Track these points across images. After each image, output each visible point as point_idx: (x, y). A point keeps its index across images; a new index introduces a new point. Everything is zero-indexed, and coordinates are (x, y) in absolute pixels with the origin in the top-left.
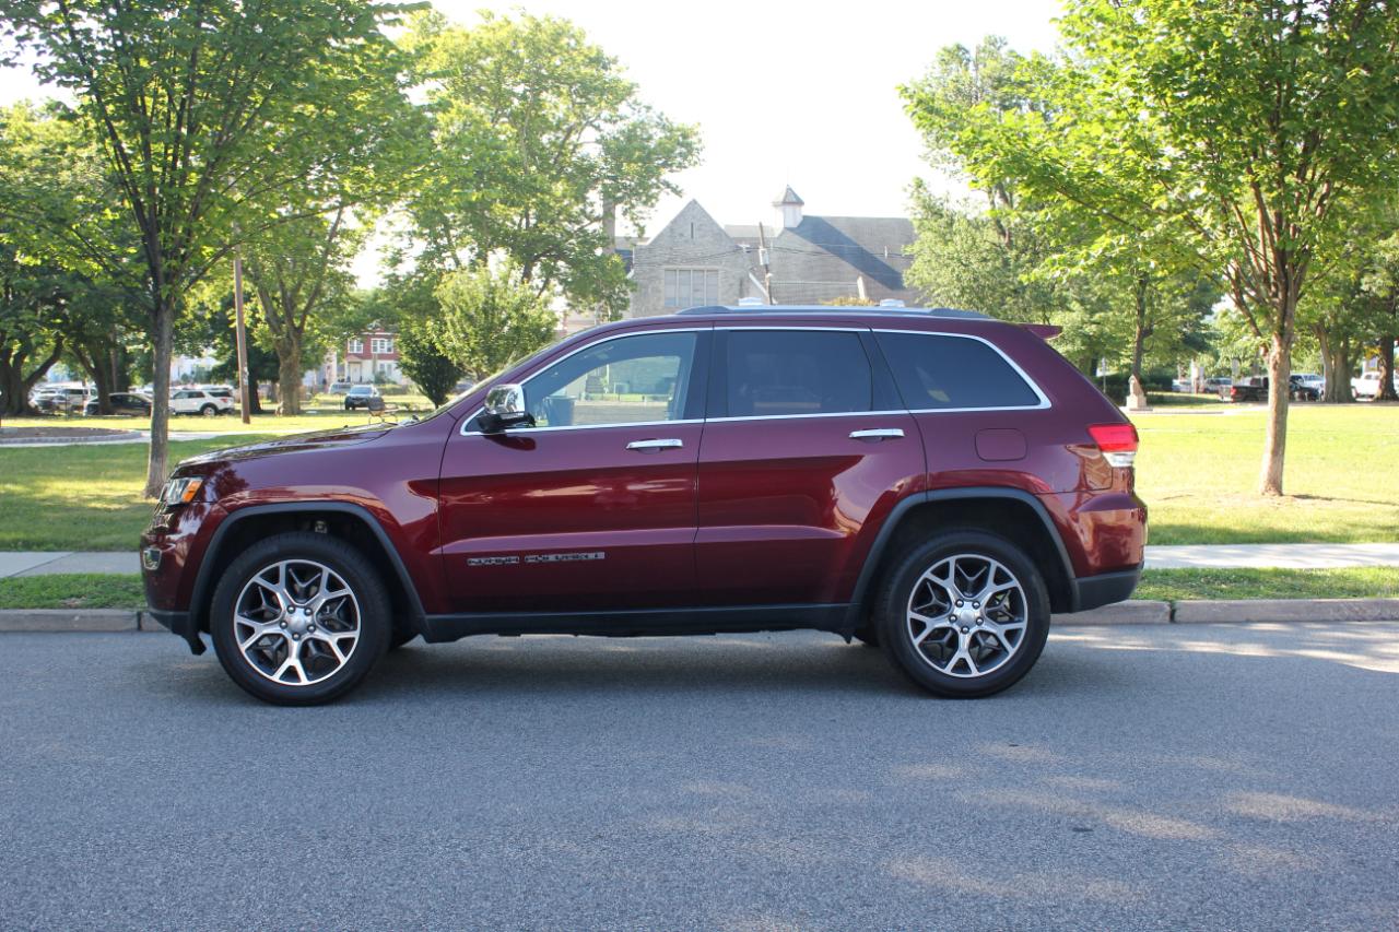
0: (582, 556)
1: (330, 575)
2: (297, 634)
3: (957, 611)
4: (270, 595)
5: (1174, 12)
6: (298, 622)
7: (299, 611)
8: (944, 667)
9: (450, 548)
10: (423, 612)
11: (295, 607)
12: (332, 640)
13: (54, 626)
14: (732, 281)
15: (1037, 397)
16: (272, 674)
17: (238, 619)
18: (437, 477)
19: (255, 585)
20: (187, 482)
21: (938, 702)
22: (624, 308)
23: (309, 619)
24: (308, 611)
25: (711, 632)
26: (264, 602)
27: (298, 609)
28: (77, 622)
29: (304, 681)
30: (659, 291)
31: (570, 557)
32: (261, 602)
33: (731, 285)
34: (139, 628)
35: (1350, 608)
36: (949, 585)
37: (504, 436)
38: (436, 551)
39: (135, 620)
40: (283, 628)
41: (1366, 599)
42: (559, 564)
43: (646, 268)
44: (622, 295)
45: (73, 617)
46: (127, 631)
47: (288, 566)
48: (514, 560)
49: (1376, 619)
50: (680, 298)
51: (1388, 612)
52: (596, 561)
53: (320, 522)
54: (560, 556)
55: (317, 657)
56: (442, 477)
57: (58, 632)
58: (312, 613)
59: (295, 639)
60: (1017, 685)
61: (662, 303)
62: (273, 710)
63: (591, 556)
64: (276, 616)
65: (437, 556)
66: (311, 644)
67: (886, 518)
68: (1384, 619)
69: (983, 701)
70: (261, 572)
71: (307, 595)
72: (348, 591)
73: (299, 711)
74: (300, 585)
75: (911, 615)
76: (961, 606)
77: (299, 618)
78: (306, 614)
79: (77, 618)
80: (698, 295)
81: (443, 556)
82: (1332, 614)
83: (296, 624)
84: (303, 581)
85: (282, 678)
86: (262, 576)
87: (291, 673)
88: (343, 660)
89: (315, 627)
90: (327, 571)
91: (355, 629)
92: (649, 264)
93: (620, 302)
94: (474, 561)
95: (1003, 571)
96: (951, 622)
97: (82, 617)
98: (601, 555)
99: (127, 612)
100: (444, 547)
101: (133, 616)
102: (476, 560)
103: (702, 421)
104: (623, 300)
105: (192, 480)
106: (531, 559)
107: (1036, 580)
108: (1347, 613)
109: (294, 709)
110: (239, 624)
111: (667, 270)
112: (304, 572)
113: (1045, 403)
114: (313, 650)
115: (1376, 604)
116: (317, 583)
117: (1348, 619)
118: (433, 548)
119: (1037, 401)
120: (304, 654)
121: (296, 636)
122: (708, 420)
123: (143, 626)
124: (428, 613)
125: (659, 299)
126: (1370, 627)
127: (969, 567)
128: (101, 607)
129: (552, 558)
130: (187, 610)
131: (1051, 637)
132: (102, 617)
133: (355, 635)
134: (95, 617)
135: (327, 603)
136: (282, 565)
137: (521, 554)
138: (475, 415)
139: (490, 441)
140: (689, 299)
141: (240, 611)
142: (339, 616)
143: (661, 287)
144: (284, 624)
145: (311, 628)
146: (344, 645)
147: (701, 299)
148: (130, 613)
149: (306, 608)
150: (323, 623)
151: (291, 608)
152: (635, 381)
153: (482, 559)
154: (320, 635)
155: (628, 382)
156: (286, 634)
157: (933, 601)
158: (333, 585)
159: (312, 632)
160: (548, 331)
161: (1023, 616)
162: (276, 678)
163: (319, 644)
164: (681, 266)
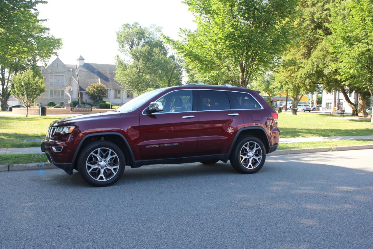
0: (173, 144)
1: (111, 151)
3: (249, 154)
6: (103, 164)
8: (247, 167)
9: (141, 143)
10: (134, 160)
12: (112, 168)
14: (68, 78)
15: (260, 107)
16: (96, 178)
18: (138, 125)
20: (70, 127)
25: (194, 162)
30: (48, 80)
31: (170, 145)
33: (68, 79)
34: (9, 170)
35: (286, 152)
36: (248, 148)
37: (152, 115)
38: (139, 144)
39: (7, 168)
42: (168, 146)
46: (5, 171)
48: (157, 146)
49: (290, 154)
50: (54, 82)
51: (292, 153)
52: (176, 146)
53: (103, 138)
54: (168, 144)
56: (140, 125)
60: (259, 171)
61: (49, 83)
62: (98, 188)
63: (175, 144)
65: (139, 145)
66: (106, 170)
68: (291, 154)
69: (253, 174)
70: (93, 151)
72: (116, 155)
74: (104, 154)
75: (241, 155)
76: (249, 153)
80: (59, 82)
81: (140, 146)
82: (283, 153)
83: (103, 165)
86: (93, 152)
92: (46, 73)
94: (148, 147)
95: (258, 145)
96: (248, 157)
98: (177, 144)
99: (4, 166)
100: (140, 143)
102: (148, 146)
103: (197, 111)
105: (71, 127)
106: (161, 145)
107: (264, 147)
111: (51, 75)
113: (262, 108)
115: (290, 151)
116: (108, 154)
119: (261, 107)
121: (102, 168)
122: (199, 111)
123: (10, 169)
124: (136, 160)
125: (48, 82)
126: (294, 155)
127: (251, 144)
129: (166, 145)
130: (71, 162)
136: (99, 149)
137: (159, 144)
138: (145, 110)
139: (148, 116)
140: (56, 83)
142: (114, 162)
143: (49, 79)
144: (99, 165)
145: (106, 166)
146: (115, 169)
147: (60, 83)
148: (6, 166)
149: (105, 160)
150: (109, 164)
151: (101, 161)
152: (42, 103)
153: (150, 146)
154: (108, 167)
155: (40, 103)
156: (100, 167)
157: (245, 152)
158: (112, 154)
159: (106, 167)
160: (43, 90)
161: (261, 155)
162: (97, 179)
163: (108, 170)
164: (54, 74)
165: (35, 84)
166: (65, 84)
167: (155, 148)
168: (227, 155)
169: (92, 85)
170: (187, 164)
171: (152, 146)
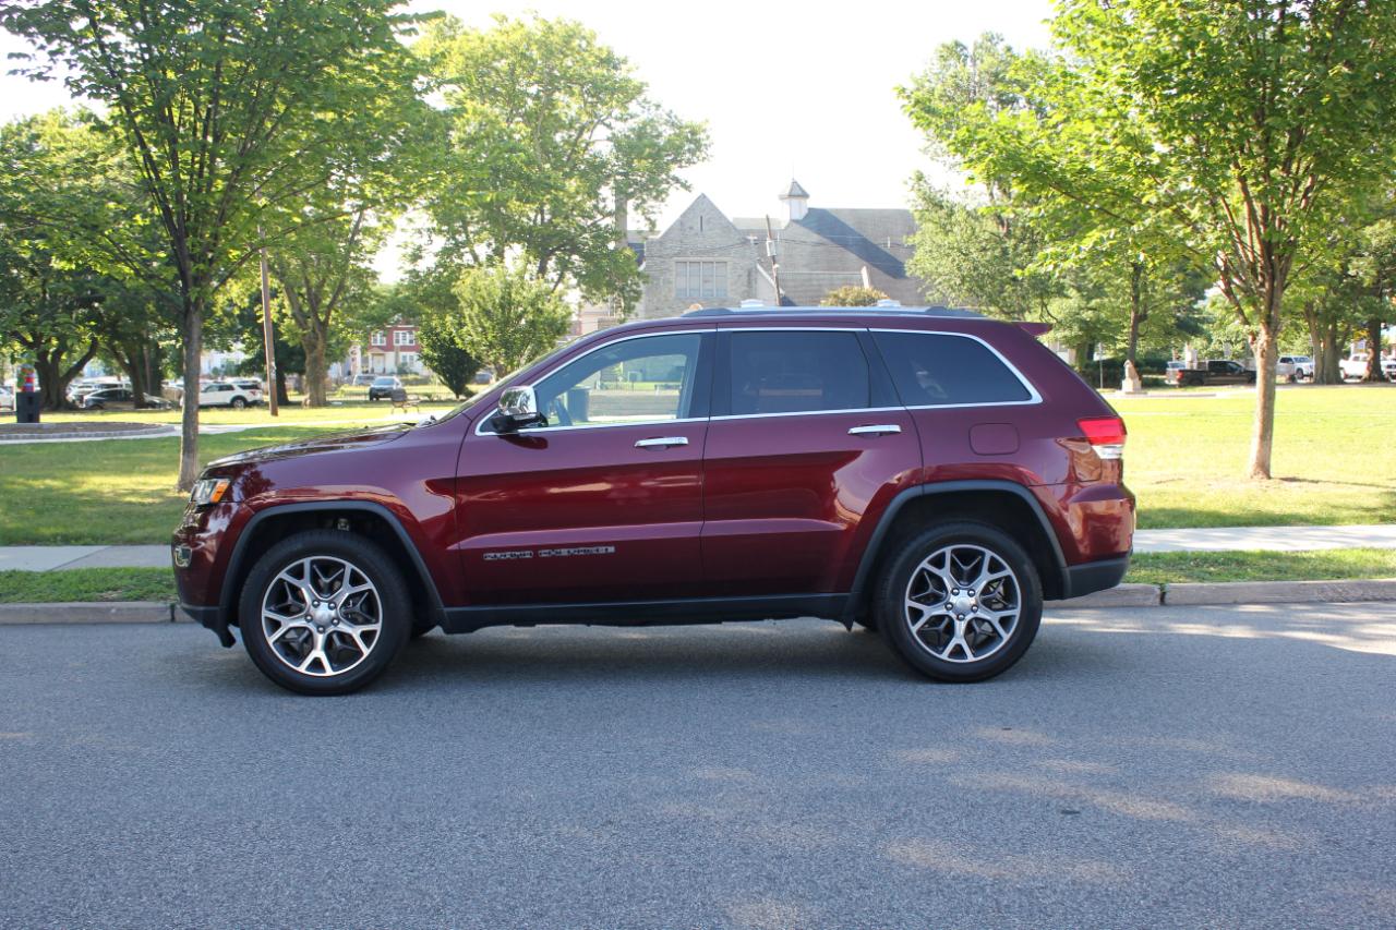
0: (593, 550)
1: (353, 570)
2: (321, 627)
3: (953, 599)
4: (296, 590)
5: (1161, 13)
6: (324, 615)
7: (324, 606)
8: (941, 652)
9: (466, 544)
10: (442, 605)
11: (319, 601)
12: (355, 632)
13: (91, 618)
14: (742, 272)
15: (1028, 392)
16: (299, 665)
17: (265, 613)
18: (453, 476)
19: (281, 581)
20: (215, 483)
21: (935, 686)
22: (637, 299)
23: (333, 613)
24: (332, 605)
25: (718, 621)
26: (290, 597)
27: (322, 604)
28: (114, 614)
29: (329, 672)
30: (670, 283)
31: (581, 551)
32: (287, 597)
33: (740, 276)
34: (173, 619)
36: (945, 574)
37: (518, 435)
38: (453, 547)
39: (168, 612)
40: (308, 621)
41: (1349, 580)
42: (572, 557)
43: (658, 260)
44: (634, 287)
45: (109, 609)
46: (161, 622)
47: (313, 562)
48: (528, 555)
49: (1358, 600)
50: (692, 291)
51: (1370, 593)
52: (607, 555)
53: (343, 520)
54: (572, 551)
55: (341, 650)
56: (458, 475)
57: (95, 624)
58: (335, 607)
59: (320, 632)
60: (1012, 669)
61: (673, 295)
62: (299, 700)
63: (602, 550)
64: (301, 610)
65: (454, 551)
66: (335, 636)
67: (884, 510)
68: (1366, 600)
69: (979, 685)
70: (287, 569)
71: (331, 589)
72: (369, 585)
73: (325, 700)
74: (324, 581)
75: (909, 603)
76: (957, 594)
77: (323, 612)
78: (330, 608)
79: (113, 611)
80: (708, 286)
81: (460, 551)
82: (1316, 596)
83: (321, 617)
84: (326, 576)
85: (308, 669)
86: (288, 572)
87: (317, 664)
88: (366, 651)
89: (339, 620)
90: (349, 567)
91: (377, 622)
92: (660, 257)
93: (632, 294)
94: (489, 556)
95: (997, 561)
96: (948, 609)
97: (119, 609)
98: (611, 549)
99: (161, 604)
100: (461, 543)
101: (166, 609)
102: (492, 555)
103: (706, 419)
104: (635, 292)
105: (220, 481)
106: (544, 553)
107: (1028, 568)
108: (1330, 594)
109: (320, 699)
110: (267, 618)
111: (677, 262)
112: (327, 568)
113: (1036, 398)
114: (338, 643)
115: (1359, 585)
116: (340, 578)
117: (1332, 601)
118: (452, 543)
119: (1029, 396)
120: (328, 645)
121: (321, 629)
122: (713, 418)
123: (177, 617)
124: (446, 606)
125: (670, 291)
127: (964, 556)
128: (136, 600)
129: (564, 552)
130: (216, 604)
131: (1044, 620)
132: (137, 609)
133: (377, 627)
134: (129, 609)
135: (350, 597)
136: (306, 562)
137: (535, 548)
138: (489, 415)
139: (504, 441)
140: (700, 291)
141: (267, 606)
142: (361, 609)
143: (672, 279)
144: (309, 618)
145: (335, 621)
146: (367, 637)
147: (712, 290)
148: (163, 606)
149: (330, 602)
150: (346, 616)
151: (316, 603)
152: (648, 369)
153: (498, 555)
154: (344, 628)
155: (641, 371)
156: (311, 627)
157: (929, 590)
158: (356, 580)
159: (336, 625)
160: (562, 324)
161: (1016, 603)
162: (302, 669)
163: (343, 636)
164: (692, 259)
165: (532, 305)
166: (730, 295)
167: (520, 561)
168: (846, 597)
169: (836, 296)
170: (682, 627)
171: (508, 555)
